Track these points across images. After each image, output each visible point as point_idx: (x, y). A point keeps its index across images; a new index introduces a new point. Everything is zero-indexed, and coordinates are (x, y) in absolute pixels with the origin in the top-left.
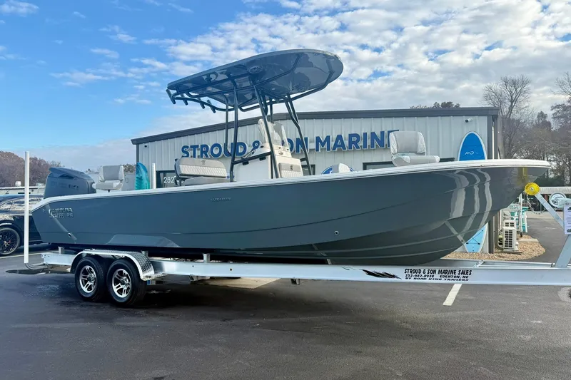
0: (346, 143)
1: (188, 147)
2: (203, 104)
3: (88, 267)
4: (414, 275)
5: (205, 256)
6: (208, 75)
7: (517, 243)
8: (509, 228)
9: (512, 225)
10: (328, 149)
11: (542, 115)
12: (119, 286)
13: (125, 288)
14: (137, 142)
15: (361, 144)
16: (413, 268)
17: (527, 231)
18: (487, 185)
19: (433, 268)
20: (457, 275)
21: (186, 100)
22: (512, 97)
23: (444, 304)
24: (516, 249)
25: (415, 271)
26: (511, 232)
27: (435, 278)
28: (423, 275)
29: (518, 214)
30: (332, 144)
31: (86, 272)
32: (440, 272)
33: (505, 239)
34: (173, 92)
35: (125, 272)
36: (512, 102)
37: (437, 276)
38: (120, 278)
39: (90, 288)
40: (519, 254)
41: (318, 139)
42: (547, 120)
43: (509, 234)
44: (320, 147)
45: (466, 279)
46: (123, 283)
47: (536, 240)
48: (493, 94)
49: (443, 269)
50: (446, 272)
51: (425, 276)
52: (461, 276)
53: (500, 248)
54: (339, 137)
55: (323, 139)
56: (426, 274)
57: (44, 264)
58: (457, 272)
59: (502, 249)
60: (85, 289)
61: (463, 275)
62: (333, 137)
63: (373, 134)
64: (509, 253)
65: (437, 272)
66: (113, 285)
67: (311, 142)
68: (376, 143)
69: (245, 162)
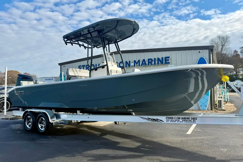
0: (147, 63)
1: (81, 66)
2: (80, 45)
3: (29, 117)
4: (170, 120)
5: (78, 111)
6: (80, 31)
7: (224, 106)
8: (220, 99)
9: (221, 98)
10: (139, 65)
11: (236, 51)
12: (41, 125)
13: (44, 126)
14: (61, 64)
15: (153, 63)
16: (170, 116)
17: (229, 101)
18: (205, 76)
19: (179, 116)
20: (190, 120)
21: (72, 44)
22: (222, 44)
23: (187, 133)
24: (223, 108)
25: (171, 118)
26: (221, 101)
27: (180, 121)
28: (174, 120)
29: (225, 93)
30: (141, 63)
31: (28, 119)
32: (182, 118)
33: (218, 104)
34: (66, 40)
35: (43, 119)
36: (222, 46)
37: (181, 120)
38: (42, 121)
39: (30, 126)
40: (225, 110)
41: (135, 61)
42: (238, 53)
43: (220, 102)
44: (136, 65)
45: (194, 122)
46: (43, 124)
47: (233, 105)
48: (214, 43)
49: (184, 117)
50: (185, 118)
51: (175, 120)
52: (192, 120)
53: (216, 108)
54: (144, 60)
55: (137, 61)
56: (176, 119)
57: (13, 116)
58: (190, 119)
59: (217, 108)
60: (28, 126)
61: (193, 120)
62: (141, 60)
63: (158, 59)
64: (220, 110)
65: (181, 118)
66: (39, 124)
67: (132, 63)
68: (160, 62)
69: (96, 69)
